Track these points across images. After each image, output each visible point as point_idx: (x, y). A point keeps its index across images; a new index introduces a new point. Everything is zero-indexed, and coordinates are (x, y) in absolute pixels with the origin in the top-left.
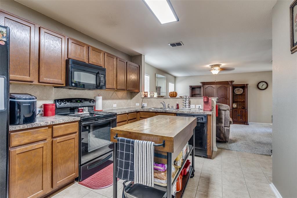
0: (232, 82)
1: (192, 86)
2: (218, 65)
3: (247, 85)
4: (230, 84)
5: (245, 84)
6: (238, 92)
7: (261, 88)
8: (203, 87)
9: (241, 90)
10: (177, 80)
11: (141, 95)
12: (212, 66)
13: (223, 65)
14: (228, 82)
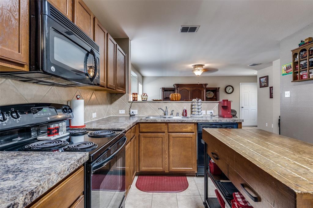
0: (206, 85)
1: (164, 88)
2: (202, 66)
3: (219, 88)
4: (204, 87)
5: (217, 88)
6: (209, 96)
7: (229, 92)
8: (177, 89)
9: (212, 94)
10: (146, 81)
11: (128, 98)
12: (195, 66)
13: (206, 65)
14: (202, 84)
